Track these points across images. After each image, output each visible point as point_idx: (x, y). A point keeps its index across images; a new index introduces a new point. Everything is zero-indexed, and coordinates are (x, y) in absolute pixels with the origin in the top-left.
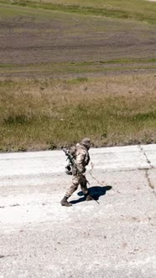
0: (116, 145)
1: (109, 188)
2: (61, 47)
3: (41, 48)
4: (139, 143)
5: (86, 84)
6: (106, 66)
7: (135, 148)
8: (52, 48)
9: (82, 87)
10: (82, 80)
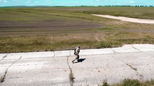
0: (64, 50)
1: (85, 59)
2: (63, 27)
3: (58, 27)
4: (70, 50)
5: (67, 36)
6: (74, 31)
7: (69, 51)
8: (61, 27)
9: (65, 36)
10: (66, 35)
